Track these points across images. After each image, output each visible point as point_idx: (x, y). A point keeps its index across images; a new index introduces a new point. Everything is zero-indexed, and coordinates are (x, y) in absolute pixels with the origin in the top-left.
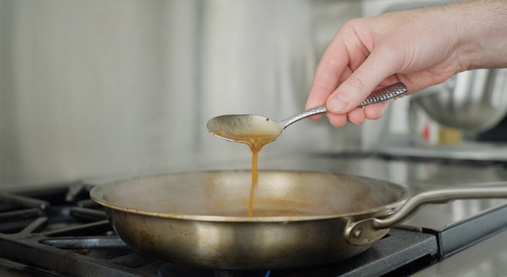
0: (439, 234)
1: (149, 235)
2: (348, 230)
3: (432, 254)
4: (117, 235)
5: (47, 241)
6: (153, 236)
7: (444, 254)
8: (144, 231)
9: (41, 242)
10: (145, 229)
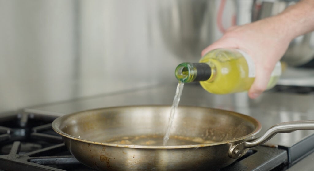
0: (289, 149)
1: (107, 158)
2: (231, 150)
3: (285, 163)
4: (71, 155)
5: (32, 160)
6: (110, 158)
7: (292, 162)
8: (103, 155)
9: (29, 161)
10: (104, 154)
